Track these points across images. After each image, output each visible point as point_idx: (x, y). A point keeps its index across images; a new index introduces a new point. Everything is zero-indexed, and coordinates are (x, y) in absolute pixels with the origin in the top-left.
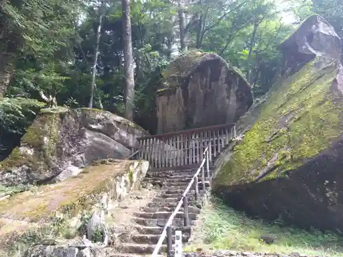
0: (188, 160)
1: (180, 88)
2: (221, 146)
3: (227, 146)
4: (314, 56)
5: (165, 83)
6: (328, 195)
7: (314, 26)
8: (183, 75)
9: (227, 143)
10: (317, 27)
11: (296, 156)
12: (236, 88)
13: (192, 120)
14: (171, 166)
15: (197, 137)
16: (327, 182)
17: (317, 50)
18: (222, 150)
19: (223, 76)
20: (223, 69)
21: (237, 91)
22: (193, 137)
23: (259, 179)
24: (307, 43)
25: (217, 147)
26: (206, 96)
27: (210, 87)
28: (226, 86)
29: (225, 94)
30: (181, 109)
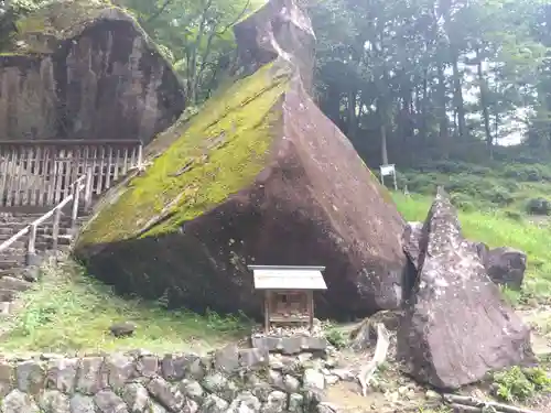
0: (46, 195)
1: (49, 59)
2: (112, 177)
3: (122, 178)
4: (274, 55)
5: (20, 43)
6: (233, 261)
7: (284, 9)
8: (60, 35)
9: (124, 173)
10: (289, 13)
11: (200, 200)
12: (159, 83)
13: (71, 125)
14: (9, 204)
15: (70, 155)
16: (232, 241)
17: (284, 49)
18: (113, 184)
19: (137, 55)
20: (137, 43)
21: (160, 88)
22: (62, 155)
23: (142, 233)
24: (271, 34)
25: (104, 178)
26: (101, 85)
27: (110, 71)
28: (139, 74)
29: (137, 89)
30: (49, 100)
